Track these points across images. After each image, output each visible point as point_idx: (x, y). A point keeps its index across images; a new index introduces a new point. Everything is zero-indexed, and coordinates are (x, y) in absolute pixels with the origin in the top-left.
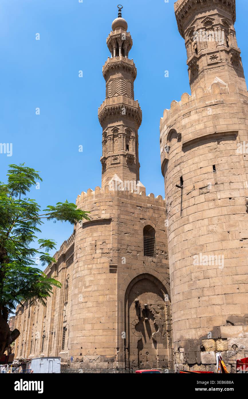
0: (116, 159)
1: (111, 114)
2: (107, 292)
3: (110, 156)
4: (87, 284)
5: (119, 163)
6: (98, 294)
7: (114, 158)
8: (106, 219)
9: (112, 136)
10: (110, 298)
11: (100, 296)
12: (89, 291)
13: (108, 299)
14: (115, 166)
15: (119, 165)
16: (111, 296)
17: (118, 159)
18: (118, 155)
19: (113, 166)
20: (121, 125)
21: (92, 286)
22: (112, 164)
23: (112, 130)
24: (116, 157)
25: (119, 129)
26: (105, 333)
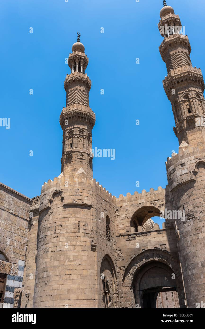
0: (81, 155)
1: (79, 117)
2: (89, 267)
3: (77, 152)
4: (71, 258)
5: (85, 159)
6: (81, 268)
7: (80, 154)
8: (88, 205)
9: (79, 135)
10: (91, 273)
11: (84, 270)
12: (73, 265)
13: (90, 273)
14: (81, 160)
15: (84, 161)
16: (92, 271)
17: (83, 155)
18: (84, 153)
19: (79, 160)
20: (86, 129)
21: (76, 261)
22: (78, 158)
23: (79, 130)
24: (82, 153)
25: (84, 132)
26: (89, 303)
